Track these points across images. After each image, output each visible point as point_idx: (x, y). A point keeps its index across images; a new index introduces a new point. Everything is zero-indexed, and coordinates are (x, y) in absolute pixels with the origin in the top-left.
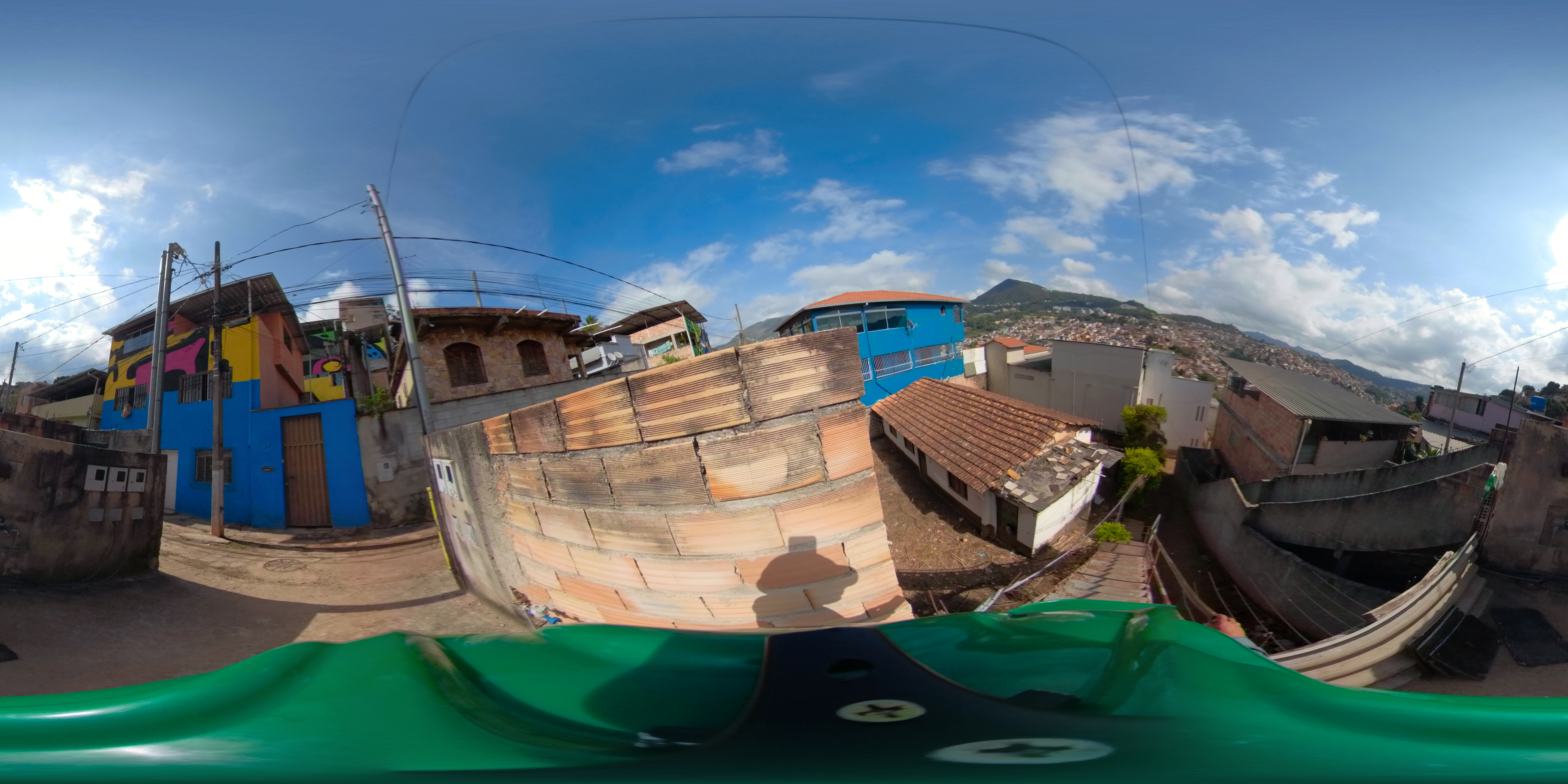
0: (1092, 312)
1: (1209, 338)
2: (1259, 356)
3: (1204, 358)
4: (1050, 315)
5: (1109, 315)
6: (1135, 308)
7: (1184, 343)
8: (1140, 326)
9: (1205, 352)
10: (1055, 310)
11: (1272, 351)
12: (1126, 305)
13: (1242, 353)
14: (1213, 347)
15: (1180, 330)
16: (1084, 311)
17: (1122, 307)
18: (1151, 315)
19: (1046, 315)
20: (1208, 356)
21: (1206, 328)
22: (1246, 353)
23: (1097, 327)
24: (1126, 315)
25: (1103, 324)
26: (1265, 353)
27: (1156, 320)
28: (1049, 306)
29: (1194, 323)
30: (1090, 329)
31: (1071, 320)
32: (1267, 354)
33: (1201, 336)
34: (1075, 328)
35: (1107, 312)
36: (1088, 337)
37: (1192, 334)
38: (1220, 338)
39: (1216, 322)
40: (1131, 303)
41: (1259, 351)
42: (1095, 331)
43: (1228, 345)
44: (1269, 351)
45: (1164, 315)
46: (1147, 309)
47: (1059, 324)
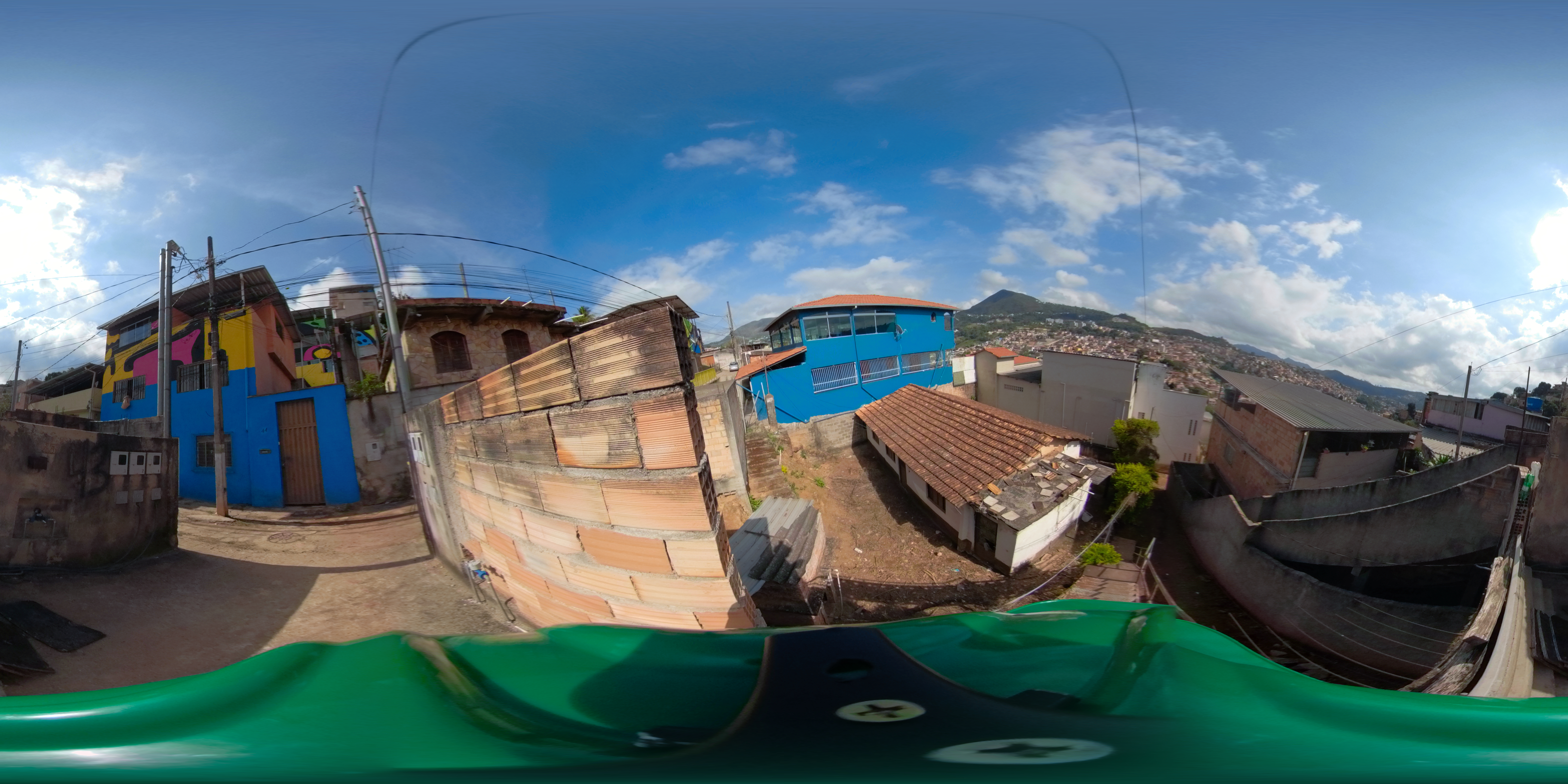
0: (1084, 325)
1: (1200, 352)
2: (1250, 369)
3: (1195, 372)
4: (1043, 327)
5: (1101, 328)
6: (1126, 321)
7: (1175, 357)
8: (1132, 340)
9: (1196, 365)
10: (1048, 322)
11: (1263, 363)
12: (1118, 318)
13: (1232, 366)
14: (1204, 361)
15: (1171, 344)
16: (1076, 324)
17: (1114, 320)
18: (1142, 329)
19: (1039, 327)
20: (1199, 370)
21: (1196, 342)
22: (1236, 366)
23: (1089, 340)
24: (1118, 328)
25: (1095, 337)
26: (1256, 366)
27: (1147, 334)
28: (1042, 319)
29: (1184, 337)
30: (1082, 342)
31: (1063, 333)
32: (1258, 367)
33: (1192, 350)
34: (1067, 340)
35: (1099, 325)
36: (1079, 349)
37: (1183, 347)
38: (1210, 351)
39: (1207, 335)
40: (1123, 316)
41: (1249, 364)
42: (1087, 344)
43: (1219, 358)
44: (1260, 363)
45: (1155, 329)
46: (1138, 323)
47: (1052, 336)
